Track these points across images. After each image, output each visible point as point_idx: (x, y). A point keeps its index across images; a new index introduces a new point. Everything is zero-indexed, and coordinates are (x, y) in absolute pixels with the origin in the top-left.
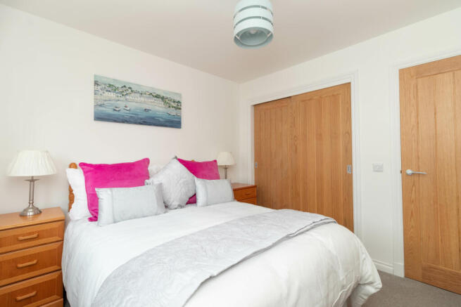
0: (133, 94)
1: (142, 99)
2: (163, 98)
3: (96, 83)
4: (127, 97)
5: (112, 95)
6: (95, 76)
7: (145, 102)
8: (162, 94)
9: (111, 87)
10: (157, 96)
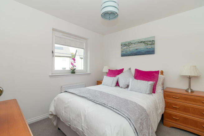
0: (132, 45)
1: (135, 45)
2: (144, 42)
3: (121, 45)
4: (130, 46)
5: (125, 47)
6: (121, 43)
7: (136, 46)
8: (144, 40)
9: (125, 45)
10: (141, 42)
